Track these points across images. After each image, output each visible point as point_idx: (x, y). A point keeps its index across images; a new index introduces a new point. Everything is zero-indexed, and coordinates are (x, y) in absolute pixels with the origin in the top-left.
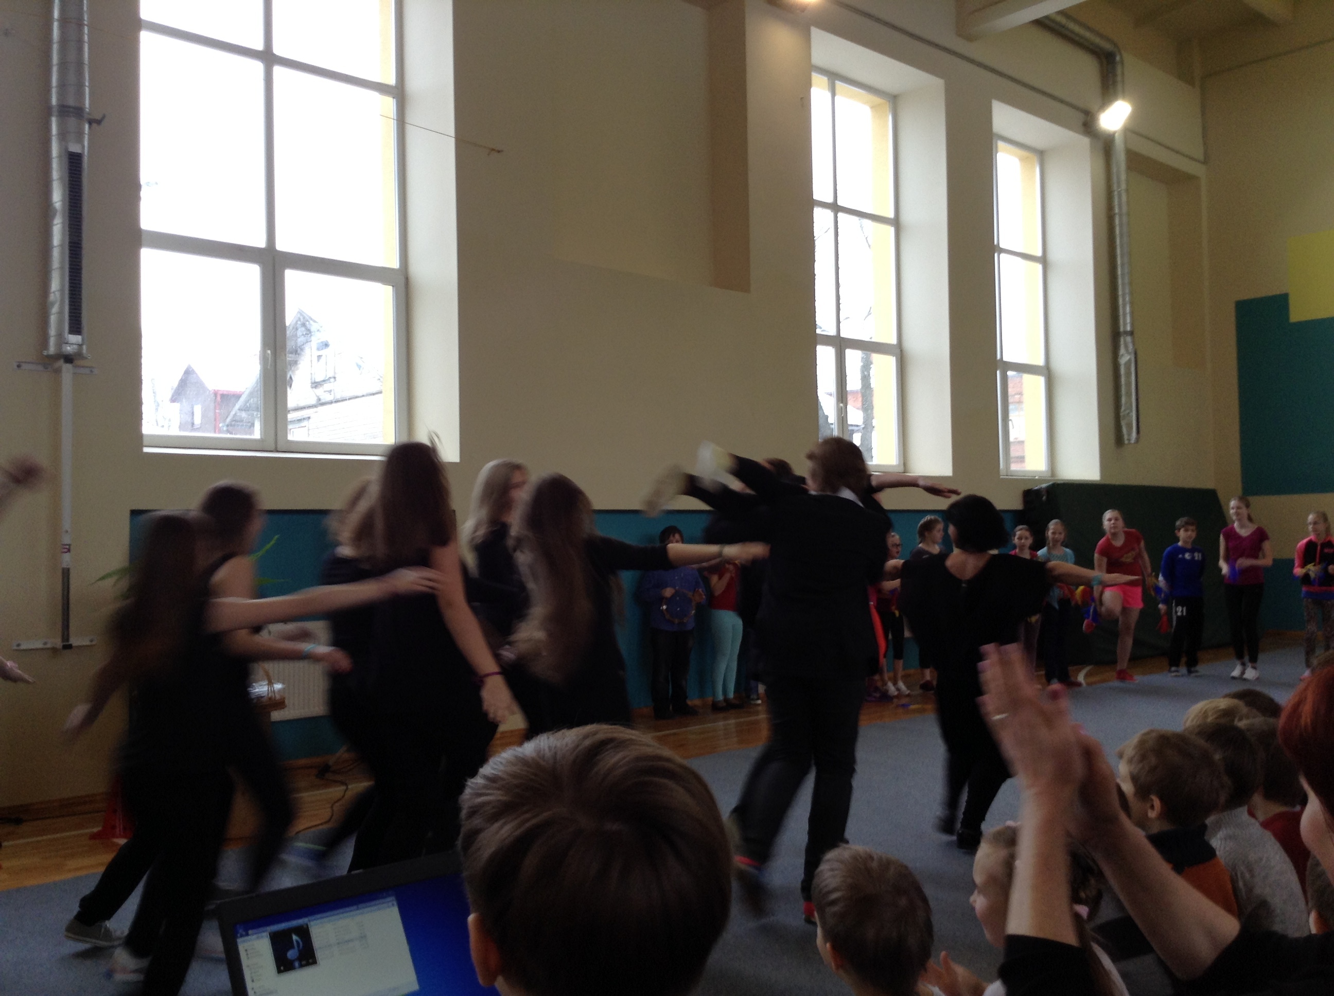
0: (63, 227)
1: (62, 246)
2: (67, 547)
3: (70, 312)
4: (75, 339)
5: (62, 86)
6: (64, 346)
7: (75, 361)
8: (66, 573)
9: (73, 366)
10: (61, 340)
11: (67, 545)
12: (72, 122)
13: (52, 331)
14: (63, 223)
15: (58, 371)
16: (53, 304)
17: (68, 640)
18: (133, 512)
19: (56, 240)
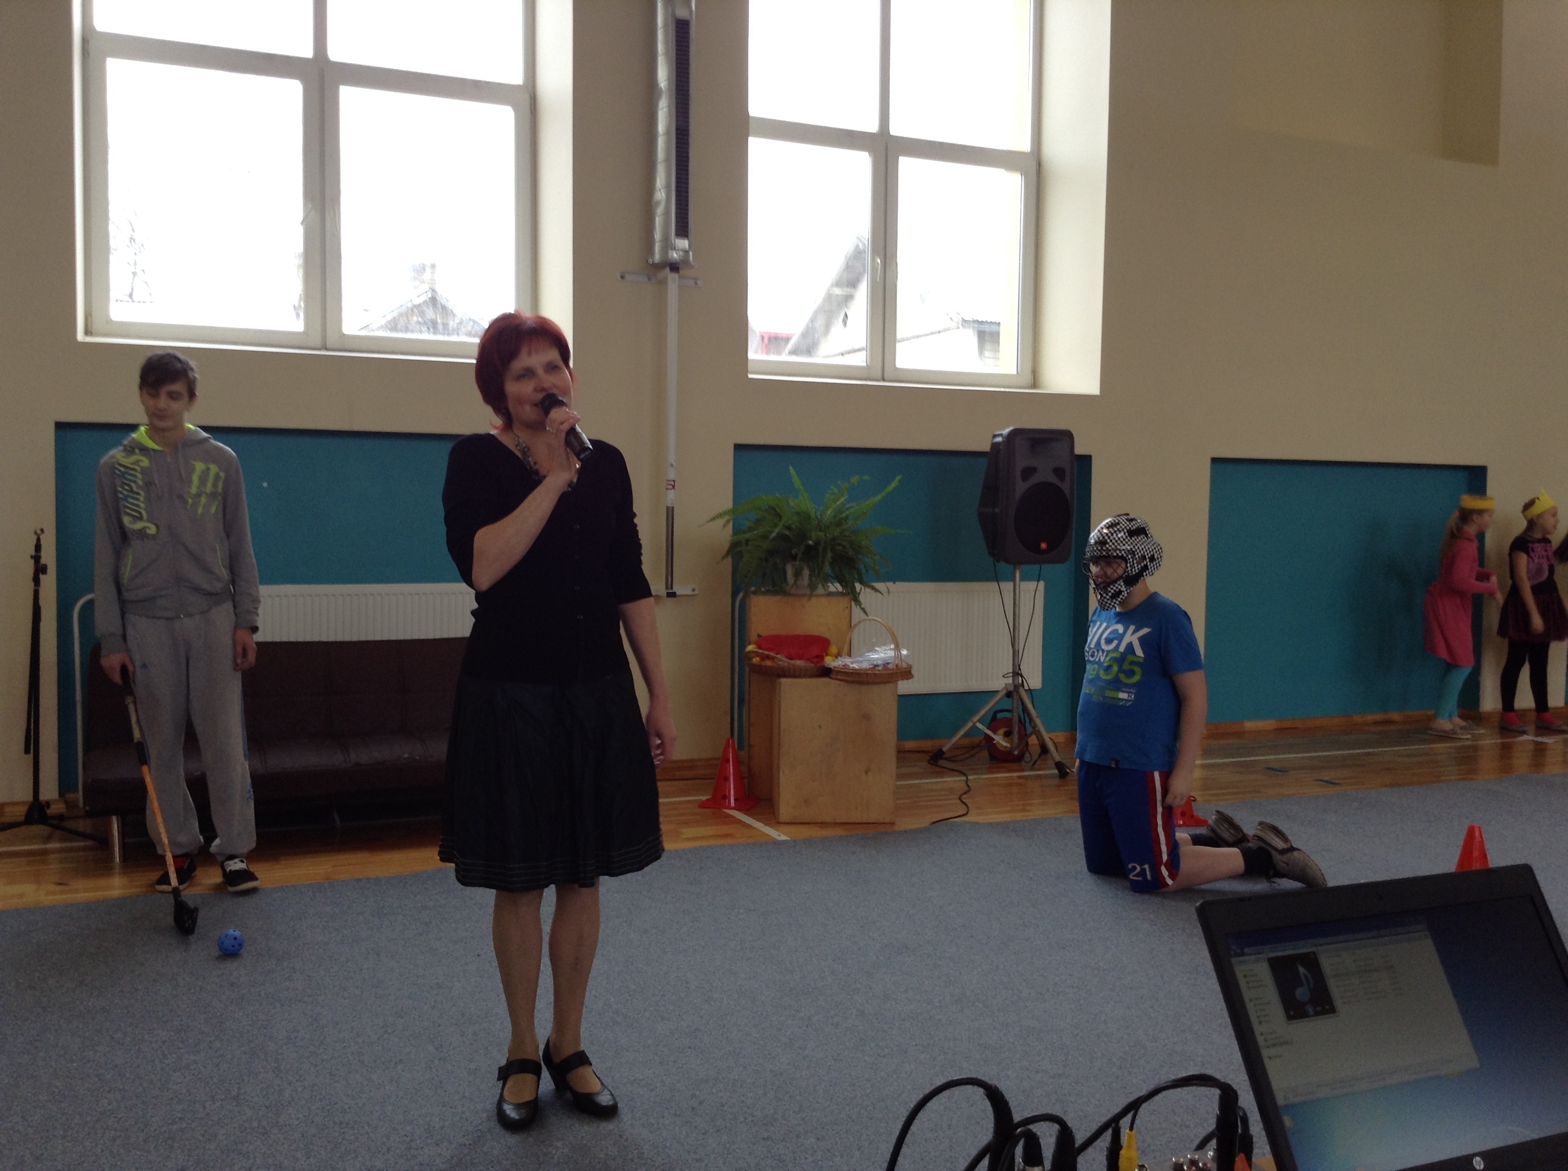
0: (670, 111)
1: (667, 133)
2: (672, 483)
3: (677, 213)
4: (683, 243)
6: (670, 251)
7: (681, 271)
8: (670, 512)
9: (679, 277)
10: (667, 245)
11: (671, 481)
13: (658, 236)
14: (669, 106)
15: (663, 282)
16: (658, 203)
17: (672, 588)
18: (739, 448)
19: (661, 127)
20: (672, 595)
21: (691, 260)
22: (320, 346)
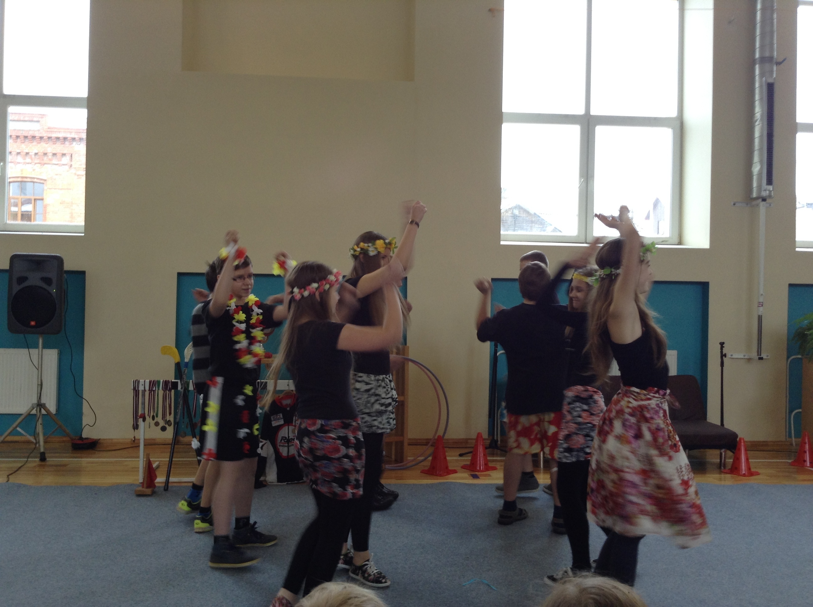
1: (761, 136)
2: (762, 303)
3: (767, 173)
4: (771, 188)
5: (762, 47)
6: (762, 192)
7: (767, 201)
8: (760, 318)
9: (765, 204)
10: (761, 189)
11: (761, 302)
12: (767, 66)
13: (755, 184)
15: (756, 206)
17: (761, 356)
18: (791, 285)
19: (757, 134)
20: (761, 359)
21: (772, 194)
22: (584, 241)
